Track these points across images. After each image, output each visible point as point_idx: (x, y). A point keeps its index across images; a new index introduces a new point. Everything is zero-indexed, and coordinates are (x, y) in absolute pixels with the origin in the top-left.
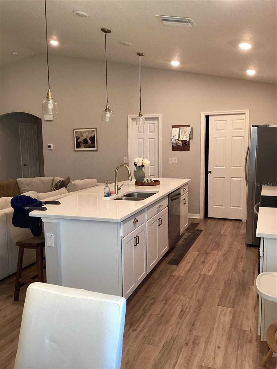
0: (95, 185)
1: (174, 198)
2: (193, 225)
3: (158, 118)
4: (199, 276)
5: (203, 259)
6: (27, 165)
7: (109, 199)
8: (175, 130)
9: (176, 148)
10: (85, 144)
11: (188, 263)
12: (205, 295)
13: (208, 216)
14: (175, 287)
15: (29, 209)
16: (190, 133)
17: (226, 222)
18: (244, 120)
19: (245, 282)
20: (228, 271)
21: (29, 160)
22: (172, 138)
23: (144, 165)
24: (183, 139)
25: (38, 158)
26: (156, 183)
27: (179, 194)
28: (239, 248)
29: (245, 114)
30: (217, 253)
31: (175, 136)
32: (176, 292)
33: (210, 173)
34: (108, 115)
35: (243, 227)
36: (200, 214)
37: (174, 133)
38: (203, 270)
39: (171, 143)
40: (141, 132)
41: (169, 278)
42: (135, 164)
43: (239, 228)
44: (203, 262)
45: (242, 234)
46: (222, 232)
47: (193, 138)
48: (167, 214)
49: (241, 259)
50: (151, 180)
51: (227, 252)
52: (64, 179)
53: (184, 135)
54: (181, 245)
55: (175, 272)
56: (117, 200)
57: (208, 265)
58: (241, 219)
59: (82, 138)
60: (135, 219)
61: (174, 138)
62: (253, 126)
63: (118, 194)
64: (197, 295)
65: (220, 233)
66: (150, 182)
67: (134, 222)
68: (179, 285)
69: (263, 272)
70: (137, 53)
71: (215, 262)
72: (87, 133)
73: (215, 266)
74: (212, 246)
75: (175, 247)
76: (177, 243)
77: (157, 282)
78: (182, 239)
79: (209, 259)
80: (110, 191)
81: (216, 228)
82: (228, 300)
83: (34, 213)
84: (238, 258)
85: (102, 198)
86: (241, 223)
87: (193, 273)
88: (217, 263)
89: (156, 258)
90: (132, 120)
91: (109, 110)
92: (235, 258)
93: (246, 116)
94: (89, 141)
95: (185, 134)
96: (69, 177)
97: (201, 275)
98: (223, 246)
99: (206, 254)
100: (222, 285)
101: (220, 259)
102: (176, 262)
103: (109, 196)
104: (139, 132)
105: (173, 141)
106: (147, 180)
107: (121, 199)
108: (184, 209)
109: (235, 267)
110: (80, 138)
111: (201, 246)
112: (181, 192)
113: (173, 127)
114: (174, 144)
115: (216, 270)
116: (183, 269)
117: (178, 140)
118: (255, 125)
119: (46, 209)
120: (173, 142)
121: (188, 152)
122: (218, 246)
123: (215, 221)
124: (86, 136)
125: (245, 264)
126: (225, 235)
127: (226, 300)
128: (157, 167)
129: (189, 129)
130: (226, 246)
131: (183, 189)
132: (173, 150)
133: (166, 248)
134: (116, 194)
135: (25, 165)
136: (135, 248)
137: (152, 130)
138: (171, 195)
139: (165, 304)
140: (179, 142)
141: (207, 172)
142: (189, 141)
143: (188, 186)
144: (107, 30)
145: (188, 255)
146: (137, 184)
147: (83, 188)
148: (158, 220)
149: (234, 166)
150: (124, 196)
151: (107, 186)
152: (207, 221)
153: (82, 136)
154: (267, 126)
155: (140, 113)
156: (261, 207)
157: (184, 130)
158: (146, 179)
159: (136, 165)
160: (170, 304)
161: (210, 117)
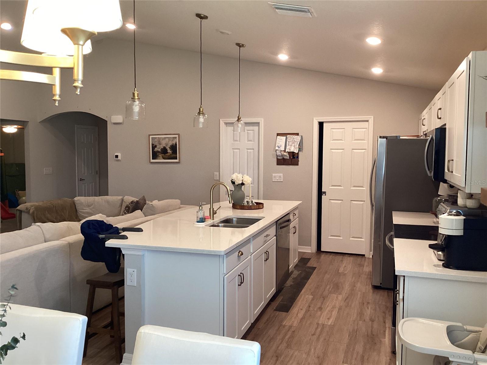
0: (178, 207)
1: (283, 225)
2: (304, 260)
3: (259, 123)
4: (316, 326)
5: (319, 305)
6: (84, 180)
7: (204, 226)
8: (280, 139)
9: (281, 161)
10: (164, 155)
11: (301, 309)
12: (325, 350)
13: (322, 250)
14: (287, 340)
15: (104, 237)
16: (299, 143)
17: (344, 257)
18: (367, 128)
19: (374, 333)
20: (351, 319)
21: (86, 173)
22: (276, 149)
23: (244, 182)
24: (290, 150)
25: (98, 172)
26: (259, 206)
27: (289, 221)
28: (364, 290)
29: (368, 121)
30: (337, 297)
31: (280, 146)
32: (288, 346)
33: (324, 194)
34: (202, 119)
35: (366, 264)
36: (311, 246)
37: (279, 142)
38: (321, 318)
39: (275, 155)
40: (237, 141)
41: (279, 328)
42: (232, 181)
43: (361, 265)
44: (320, 309)
45: (366, 273)
46: (341, 270)
47: (302, 150)
48: (275, 246)
49: (367, 304)
50: (252, 202)
51: (349, 296)
52: (138, 200)
53: (291, 146)
54: (290, 286)
55: (286, 321)
56: (212, 227)
57: (327, 311)
58: (364, 254)
59: (160, 147)
60: (240, 251)
61: (280, 149)
62: (380, 137)
63: (213, 219)
64: (315, 349)
65: (338, 271)
66: (251, 205)
67: (238, 255)
68: (292, 337)
69: (403, 318)
70: (236, 44)
71: (335, 308)
72: (167, 139)
73: (335, 313)
74: (330, 288)
75: (283, 288)
76: (285, 284)
77: (264, 333)
78: (290, 279)
79: (328, 304)
80: (204, 215)
81: (333, 265)
82: (355, 356)
83: (111, 243)
84: (363, 304)
85: (194, 224)
86: (363, 259)
87: (309, 322)
88: (337, 309)
89: (262, 302)
90: (225, 126)
91: (203, 113)
92: (359, 303)
93: (370, 124)
94: (169, 151)
95: (293, 144)
96: (144, 196)
97: (318, 324)
98: (343, 288)
99: (323, 298)
100: (346, 338)
101: (341, 305)
102: (286, 308)
103: (204, 222)
104: (234, 140)
105: (277, 152)
106: (248, 202)
107: (218, 226)
108: (293, 240)
109: (361, 314)
110: (158, 147)
111: (315, 288)
112: (291, 218)
113: (277, 135)
114: (280, 157)
115: (337, 319)
116: (295, 318)
117: (285, 151)
118: (383, 136)
119: (127, 238)
120: (278, 154)
121: (296, 167)
122: (337, 287)
123: (331, 256)
124: (165, 144)
125: (372, 311)
126: (345, 275)
127: (352, 356)
128: (257, 186)
129: (298, 138)
130: (347, 288)
131: (292, 214)
132: (277, 164)
133: (273, 290)
134: (211, 219)
135: (81, 180)
136: (238, 289)
137: (251, 138)
138: (279, 222)
139: (277, 360)
140: (285, 154)
141: (320, 193)
142: (298, 153)
143: (298, 210)
144: (203, 16)
145: (300, 299)
146: (235, 207)
147: (164, 210)
148: (265, 253)
149: (354, 186)
150: (220, 222)
151: (201, 209)
152: (320, 256)
153: (160, 144)
154: (398, 138)
155: (238, 117)
156: (396, 238)
157: (292, 139)
158: (246, 200)
159: (233, 183)
160: (282, 361)
161: (324, 124)
